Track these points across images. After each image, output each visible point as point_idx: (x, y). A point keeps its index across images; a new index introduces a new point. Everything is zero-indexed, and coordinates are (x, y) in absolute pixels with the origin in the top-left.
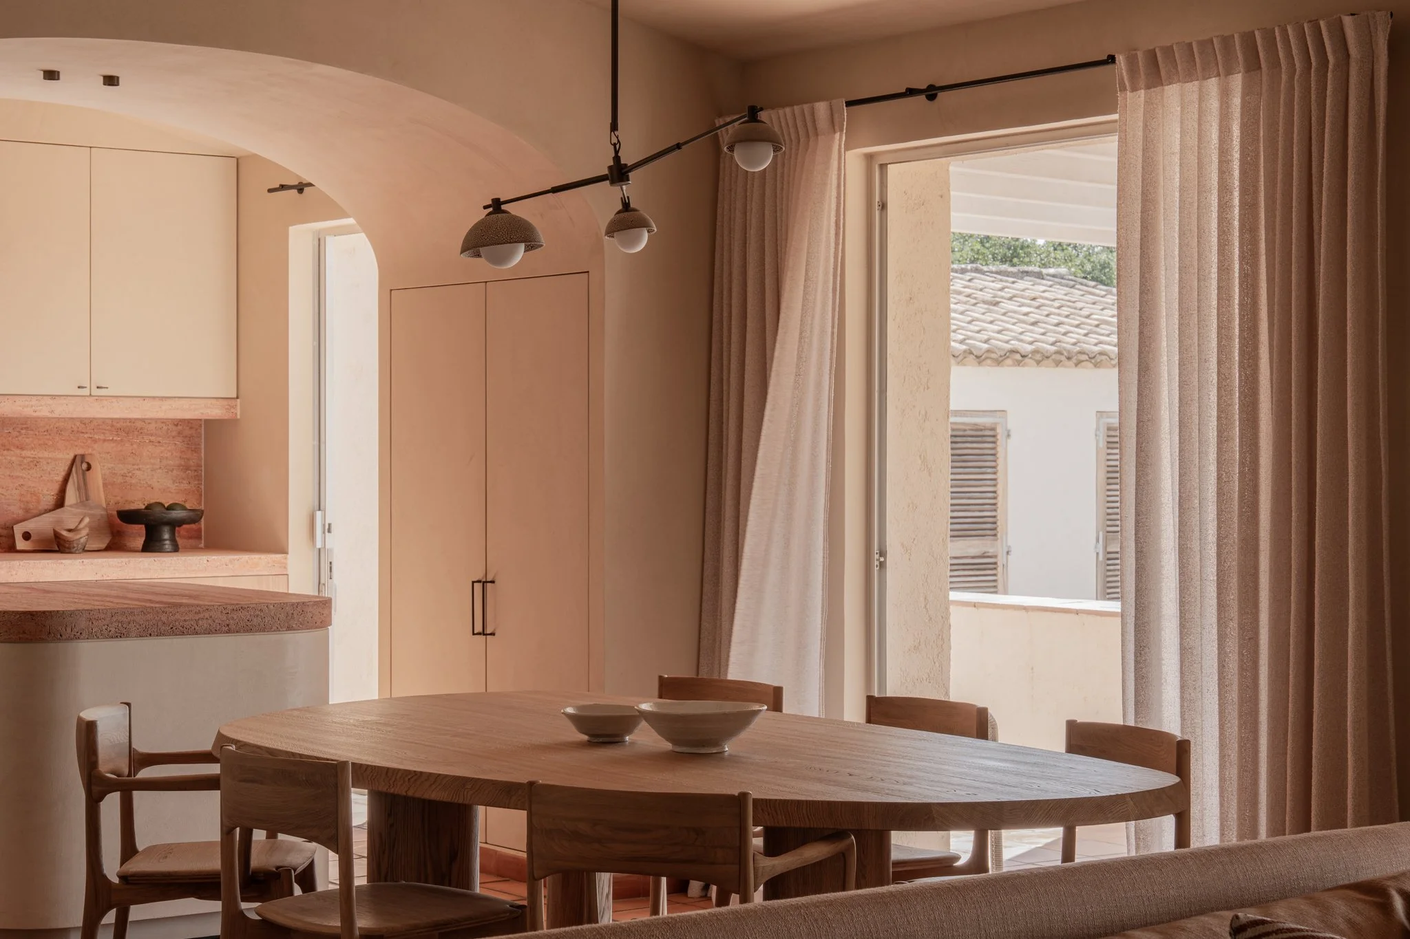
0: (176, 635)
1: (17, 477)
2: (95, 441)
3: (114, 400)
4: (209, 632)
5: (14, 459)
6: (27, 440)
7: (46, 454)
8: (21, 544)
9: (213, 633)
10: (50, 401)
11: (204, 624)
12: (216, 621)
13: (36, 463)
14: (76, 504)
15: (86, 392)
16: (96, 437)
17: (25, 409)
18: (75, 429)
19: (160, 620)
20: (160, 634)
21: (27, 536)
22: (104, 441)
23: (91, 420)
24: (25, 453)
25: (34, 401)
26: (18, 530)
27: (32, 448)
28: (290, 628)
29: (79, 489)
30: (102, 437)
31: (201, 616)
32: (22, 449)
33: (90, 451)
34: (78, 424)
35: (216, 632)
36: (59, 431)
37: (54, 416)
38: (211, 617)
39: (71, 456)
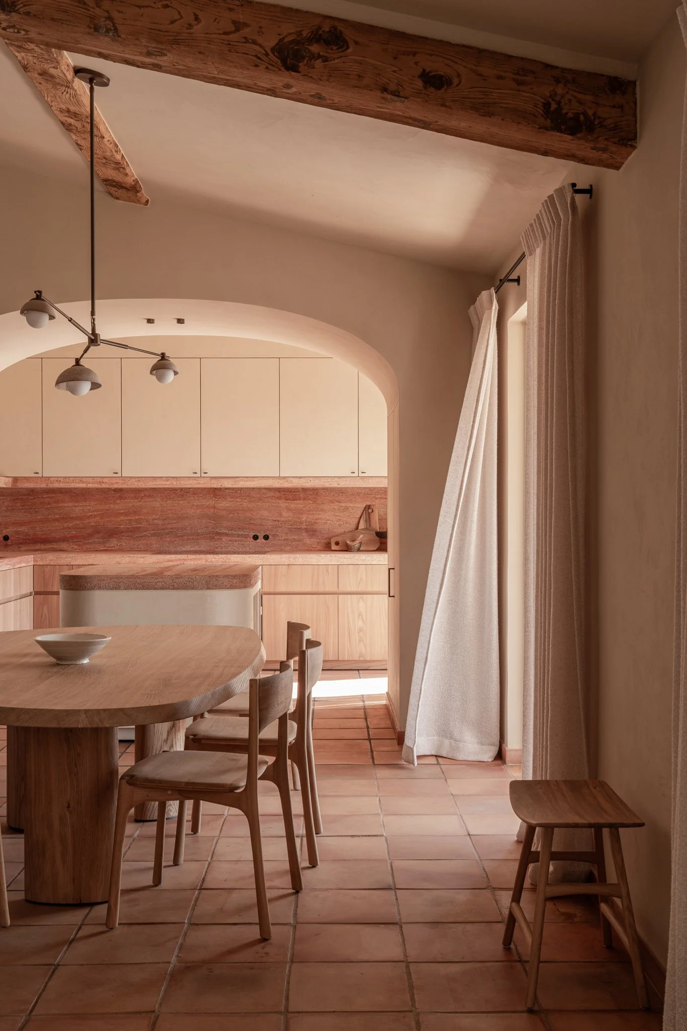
0: (145, 589)
1: (337, 516)
2: (376, 499)
3: (370, 478)
4: (162, 588)
5: (336, 507)
6: (343, 499)
7: (352, 505)
8: (334, 547)
9: (165, 589)
10: (337, 480)
11: (160, 584)
12: (167, 583)
13: (346, 508)
14: (364, 529)
15: (356, 475)
16: (377, 496)
17: (325, 484)
18: (366, 493)
19: (136, 582)
20: (136, 589)
21: (337, 543)
22: (381, 498)
23: (374, 488)
24: (341, 504)
25: (329, 480)
26: (333, 541)
27: (345, 502)
28: (208, 588)
29: (366, 521)
30: (380, 496)
31: (159, 580)
32: (340, 502)
33: (374, 503)
34: (367, 490)
35: (167, 589)
36: (358, 494)
37: (340, 486)
38: (164, 581)
39: (364, 505)
